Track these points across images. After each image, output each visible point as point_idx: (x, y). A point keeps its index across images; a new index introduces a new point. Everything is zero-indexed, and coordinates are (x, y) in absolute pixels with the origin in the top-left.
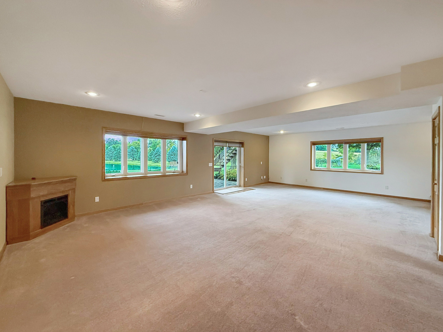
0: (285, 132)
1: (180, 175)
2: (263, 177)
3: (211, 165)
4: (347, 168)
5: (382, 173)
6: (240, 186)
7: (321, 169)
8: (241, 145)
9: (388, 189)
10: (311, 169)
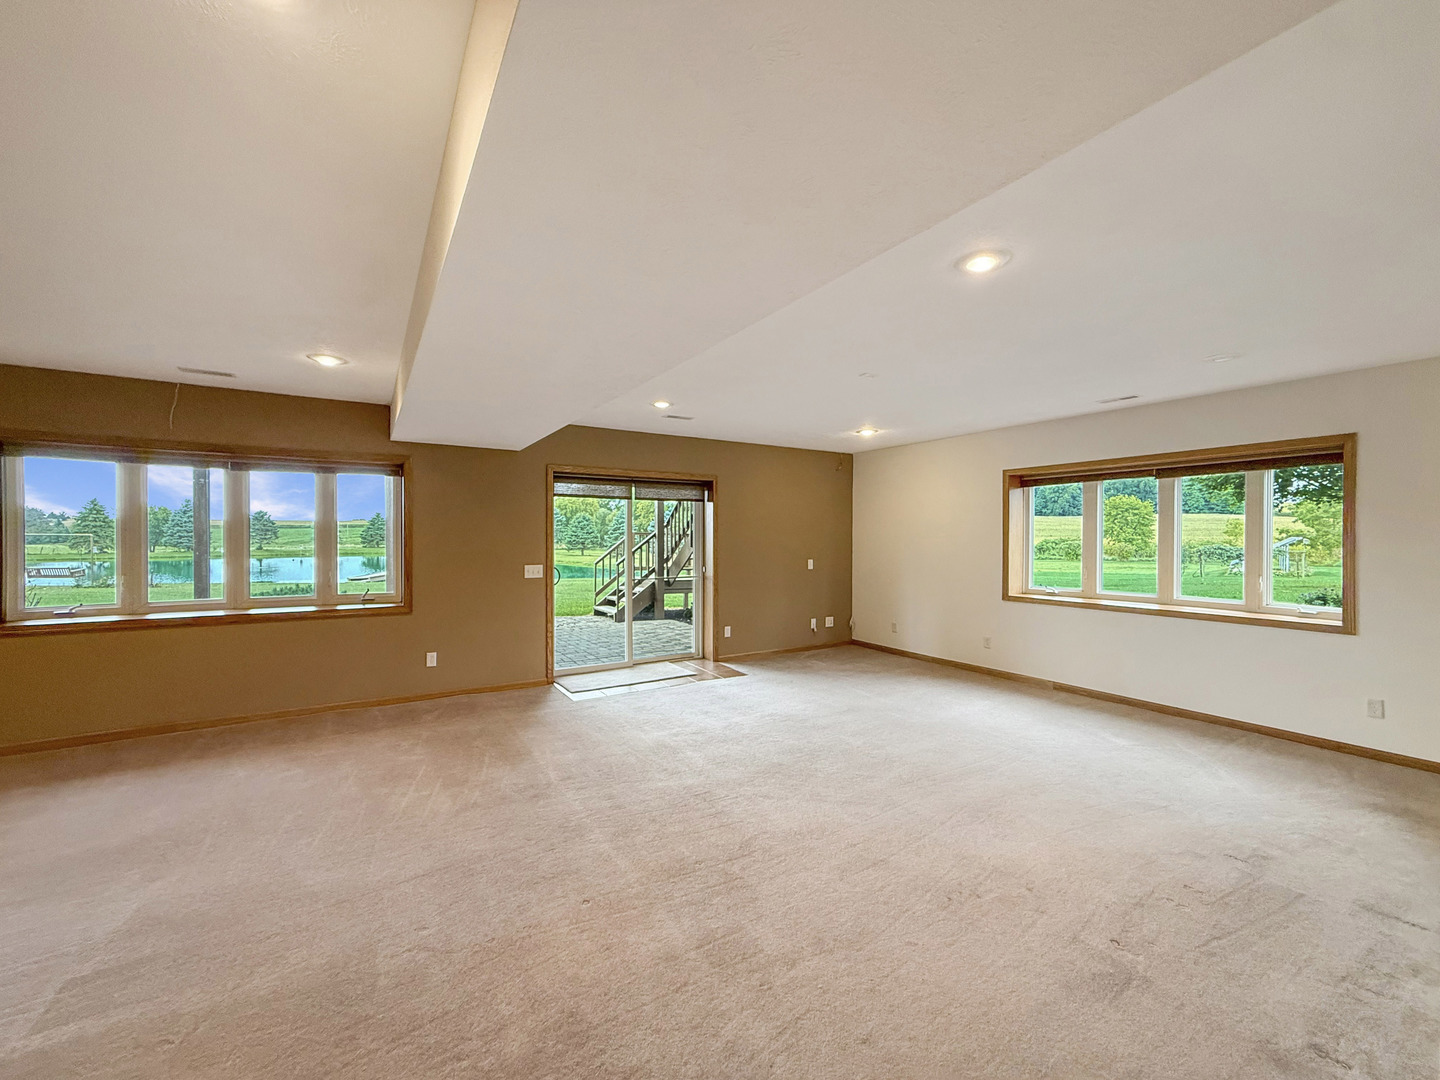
0: (881, 432)
1: (396, 611)
2: (821, 623)
3: (534, 571)
4: (1178, 595)
5: (1349, 627)
6: (704, 658)
7: (1053, 594)
8: (706, 493)
9: (1383, 716)
10: (1006, 597)
